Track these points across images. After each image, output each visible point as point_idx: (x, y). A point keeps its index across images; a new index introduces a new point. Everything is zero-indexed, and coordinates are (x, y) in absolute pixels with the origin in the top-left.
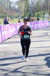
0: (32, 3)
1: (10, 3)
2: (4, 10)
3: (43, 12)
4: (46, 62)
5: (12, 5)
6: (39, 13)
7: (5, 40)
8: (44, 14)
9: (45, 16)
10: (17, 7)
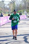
0: (17, 5)
1: (4, 5)
2: (1, 9)
3: (23, 10)
4: (24, 39)
5: (5, 6)
6: (21, 11)
7: (1, 26)
8: (24, 11)
9: (24, 12)
10: (8, 7)
